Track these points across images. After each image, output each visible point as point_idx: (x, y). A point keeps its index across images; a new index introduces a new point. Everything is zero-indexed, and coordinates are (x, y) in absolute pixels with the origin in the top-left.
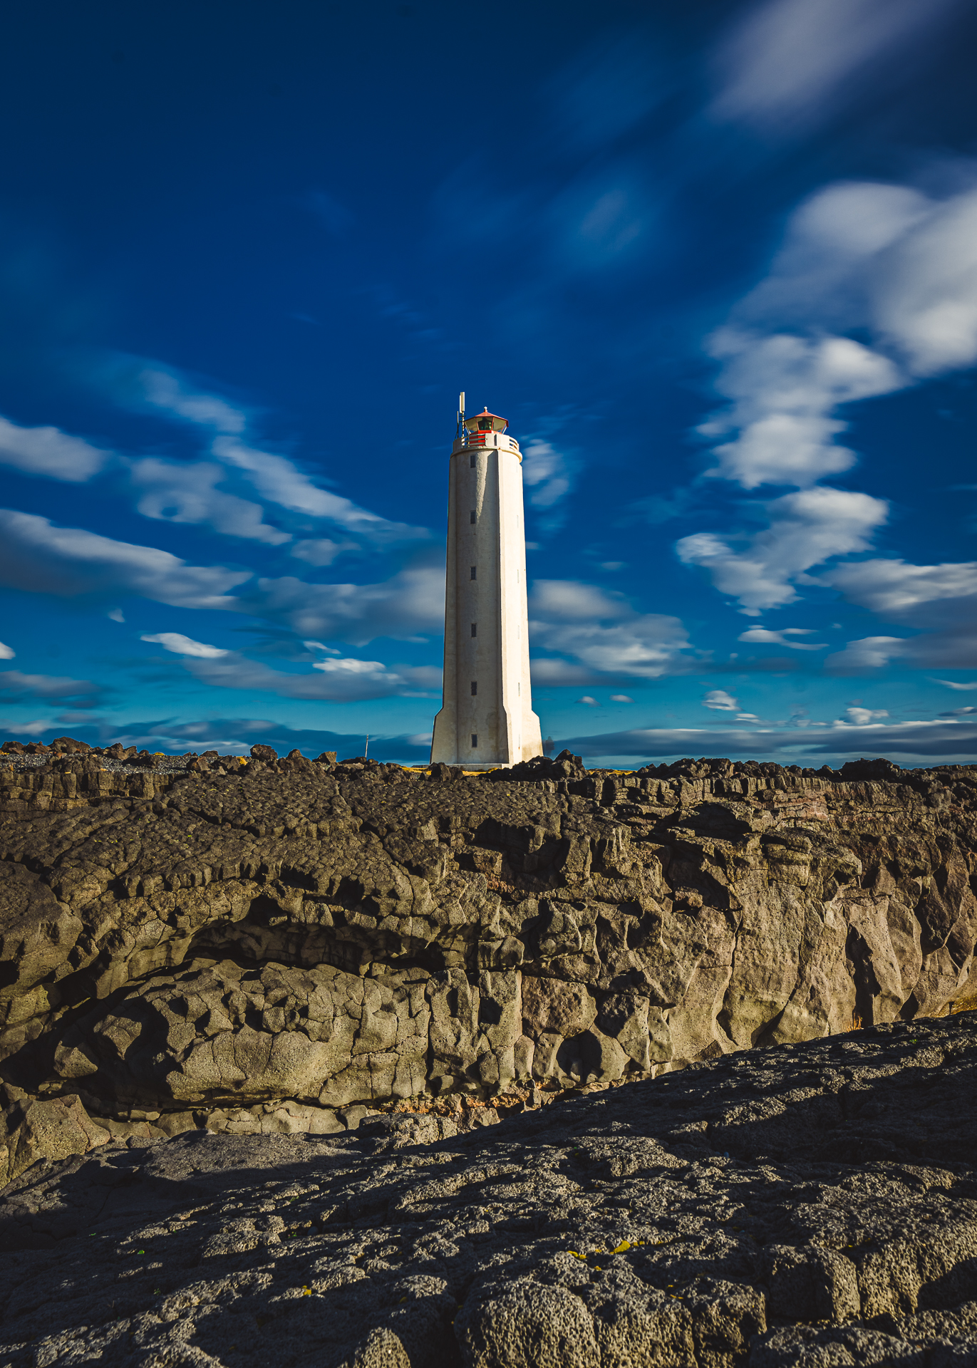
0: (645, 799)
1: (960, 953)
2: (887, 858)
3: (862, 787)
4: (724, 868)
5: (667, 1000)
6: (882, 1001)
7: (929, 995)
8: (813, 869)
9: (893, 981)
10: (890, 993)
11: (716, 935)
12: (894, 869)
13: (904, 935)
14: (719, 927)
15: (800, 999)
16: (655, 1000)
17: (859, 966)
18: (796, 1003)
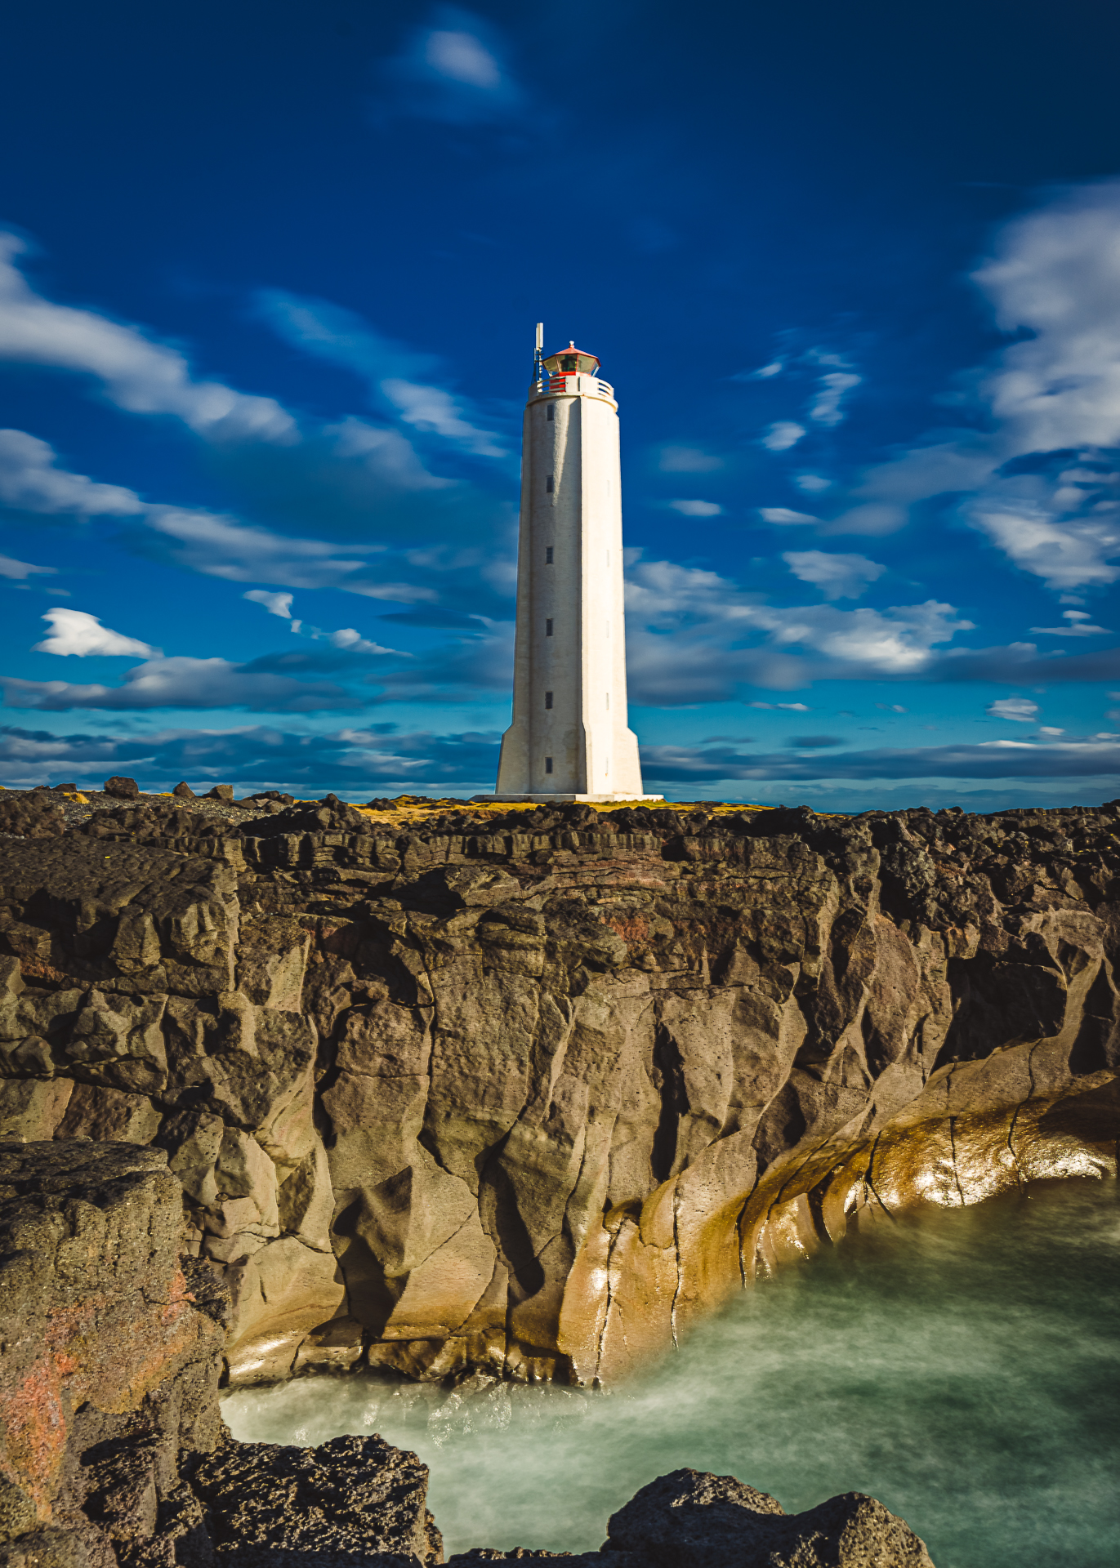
0: (352, 863)
1: (881, 1059)
2: (746, 938)
3: (740, 846)
4: (423, 953)
5: (244, 1119)
6: (694, 1122)
7: (822, 1112)
8: (550, 953)
9: (713, 1097)
10: (703, 1112)
11: (397, 1036)
12: (755, 950)
13: (764, 1036)
14: (402, 1027)
15: (533, 1118)
16: (230, 1120)
17: (668, 1076)
18: (528, 1123)
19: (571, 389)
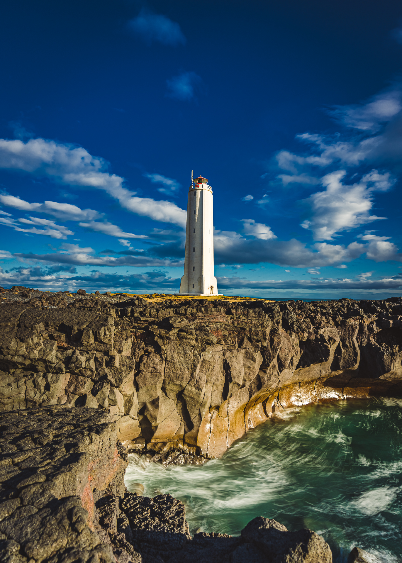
0: (144, 316)
1: (282, 368)
2: (247, 336)
3: (246, 311)
4: (163, 339)
5: (116, 385)
6: (233, 385)
7: (266, 382)
8: (197, 340)
9: (238, 378)
10: (236, 382)
11: (156, 362)
12: (250, 339)
13: (252, 362)
14: (157, 360)
15: (191, 384)
16: (112, 385)
17: (227, 372)
18: (190, 385)
19: (201, 187)
